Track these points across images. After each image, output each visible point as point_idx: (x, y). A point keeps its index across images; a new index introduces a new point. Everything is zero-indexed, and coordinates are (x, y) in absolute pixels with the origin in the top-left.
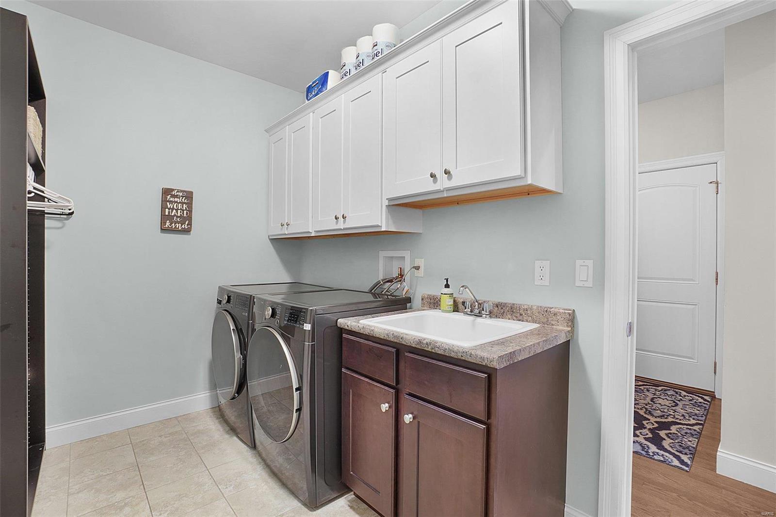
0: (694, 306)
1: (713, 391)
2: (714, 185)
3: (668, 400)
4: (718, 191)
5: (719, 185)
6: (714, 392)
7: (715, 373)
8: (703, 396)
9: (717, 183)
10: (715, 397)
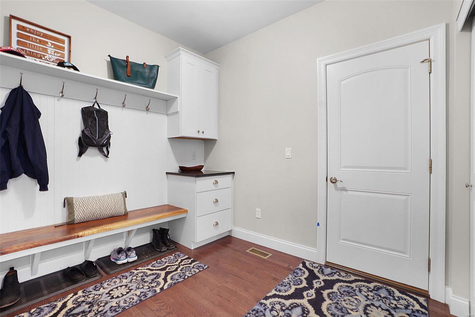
0: (406, 197)
1: (427, 290)
2: (427, 64)
3: (382, 309)
4: (431, 70)
5: (432, 63)
6: (428, 292)
7: (429, 270)
8: (417, 297)
9: (430, 61)
10: (429, 297)
